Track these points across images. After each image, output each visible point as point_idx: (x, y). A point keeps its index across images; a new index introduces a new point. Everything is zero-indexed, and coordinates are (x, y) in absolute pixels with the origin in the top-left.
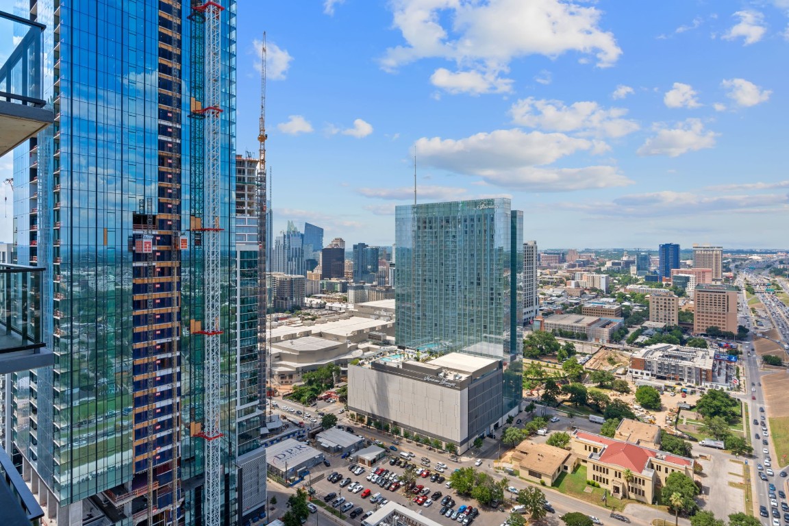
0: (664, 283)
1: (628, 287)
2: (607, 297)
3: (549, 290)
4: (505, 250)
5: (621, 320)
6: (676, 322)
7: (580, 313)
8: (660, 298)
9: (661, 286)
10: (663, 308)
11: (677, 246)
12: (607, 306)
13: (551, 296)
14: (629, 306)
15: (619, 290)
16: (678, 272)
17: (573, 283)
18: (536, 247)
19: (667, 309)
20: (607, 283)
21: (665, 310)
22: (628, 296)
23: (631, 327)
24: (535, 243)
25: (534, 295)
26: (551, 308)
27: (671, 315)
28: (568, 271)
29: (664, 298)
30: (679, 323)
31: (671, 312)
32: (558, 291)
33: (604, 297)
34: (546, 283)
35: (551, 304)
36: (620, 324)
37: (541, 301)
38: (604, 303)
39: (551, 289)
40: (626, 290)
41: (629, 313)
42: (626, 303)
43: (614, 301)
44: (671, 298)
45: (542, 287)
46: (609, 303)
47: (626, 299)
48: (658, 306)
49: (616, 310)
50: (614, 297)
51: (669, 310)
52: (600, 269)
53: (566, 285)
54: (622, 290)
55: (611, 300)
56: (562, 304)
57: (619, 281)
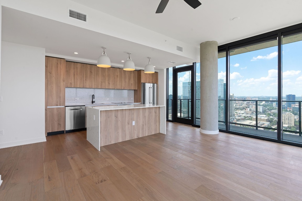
0: (288, 110)
1: (272, 111)
2: (263, 114)
3: (239, 111)
4: (221, 97)
5: (268, 123)
6: (293, 125)
7: (251, 120)
8: (286, 115)
9: (287, 111)
10: (287, 119)
11: (294, 95)
12: (263, 118)
13: (240, 113)
14: (272, 118)
15: (268, 112)
16: (295, 106)
17: (249, 109)
18: (234, 96)
19: (289, 120)
20: (263, 110)
21: (288, 120)
22: (272, 114)
23: (273, 126)
24: (233, 94)
25: (233, 113)
26: (240, 118)
27: (291, 122)
28: (247, 105)
29: (287, 115)
30: (294, 125)
31: (291, 121)
32: (242, 112)
33: (261, 114)
34: (238, 109)
35: (240, 116)
36: (268, 125)
37: (236, 115)
38: (262, 117)
39: (240, 111)
40: (271, 112)
41: (272, 121)
42: (271, 117)
43: (266, 116)
44: (291, 116)
45: (236, 110)
46: (264, 117)
47: (271, 115)
48: (285, 118)
49: (267, 119)
50: (266, 114)
51: (290, 120)
52: (260, 104)
53: (246, 110)
54: (269, 112)
55: (265, 116)
56: (244, 117)
57: (268, 109)
